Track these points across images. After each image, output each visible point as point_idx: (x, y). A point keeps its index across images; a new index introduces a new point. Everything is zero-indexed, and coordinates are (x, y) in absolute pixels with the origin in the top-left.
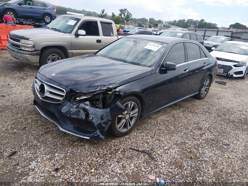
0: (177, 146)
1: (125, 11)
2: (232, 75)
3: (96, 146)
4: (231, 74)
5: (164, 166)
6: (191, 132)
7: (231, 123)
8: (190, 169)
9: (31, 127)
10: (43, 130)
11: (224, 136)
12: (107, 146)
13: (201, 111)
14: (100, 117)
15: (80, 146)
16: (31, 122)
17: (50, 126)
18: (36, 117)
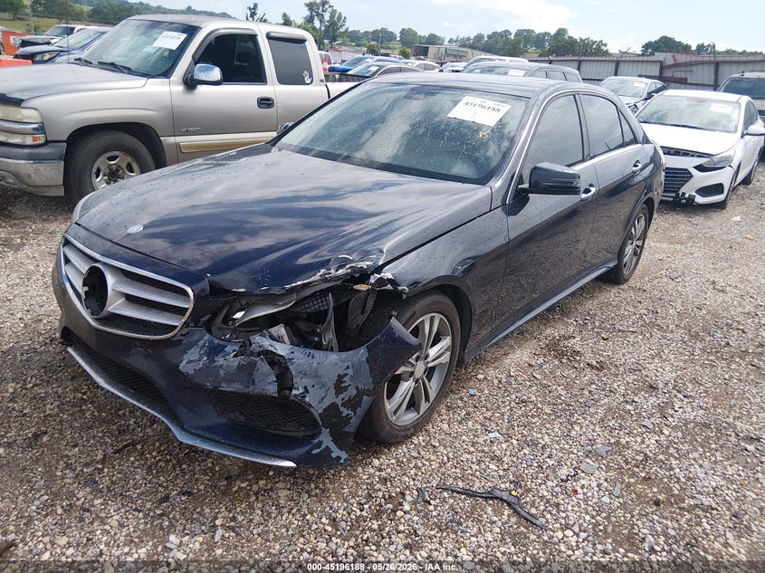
0: (597, 460)
1: (323, 6)
2: (691, 199)
3: (318, 491)
4: (687, 196)
5: (574, 544)
6: (627, 402)
7: (737, 360)
8: (666, 548)
9: (61, 432)
10: (108, 440)
11: (731, 407)
12: (357, 483)
13: (633, 323)
14: (331, 384)
15: (257, 494)
16: (56, 410)
17: (131, 422)
18: (76, 390)
